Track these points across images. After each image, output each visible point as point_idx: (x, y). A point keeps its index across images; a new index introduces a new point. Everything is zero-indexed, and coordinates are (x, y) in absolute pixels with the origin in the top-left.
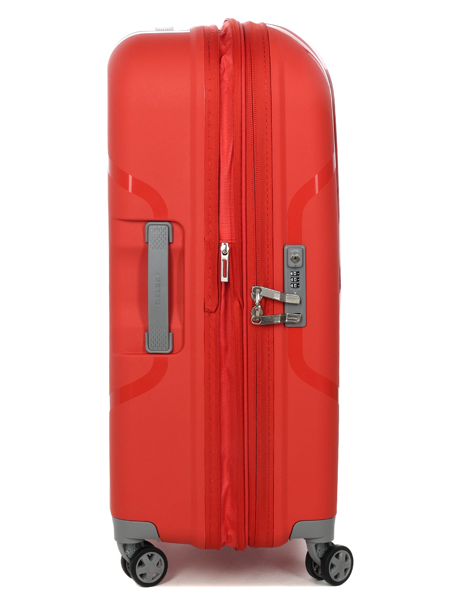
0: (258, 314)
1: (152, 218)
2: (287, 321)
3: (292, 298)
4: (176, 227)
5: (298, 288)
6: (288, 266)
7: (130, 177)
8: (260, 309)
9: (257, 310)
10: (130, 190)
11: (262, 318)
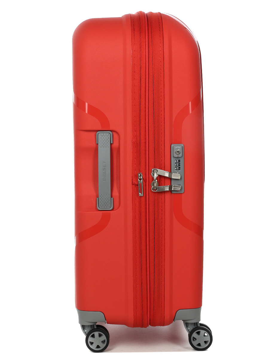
0: (155, 185)
1: (100, 129)
2: (173, 189)
3: (176, 176)
4: (115, 134)
5: (179, 170)
6: (174, 157)
7: (87, 104)
8: (156, 182)
9: (155, 183)
10: (87, 112)
11: (158, 187)
